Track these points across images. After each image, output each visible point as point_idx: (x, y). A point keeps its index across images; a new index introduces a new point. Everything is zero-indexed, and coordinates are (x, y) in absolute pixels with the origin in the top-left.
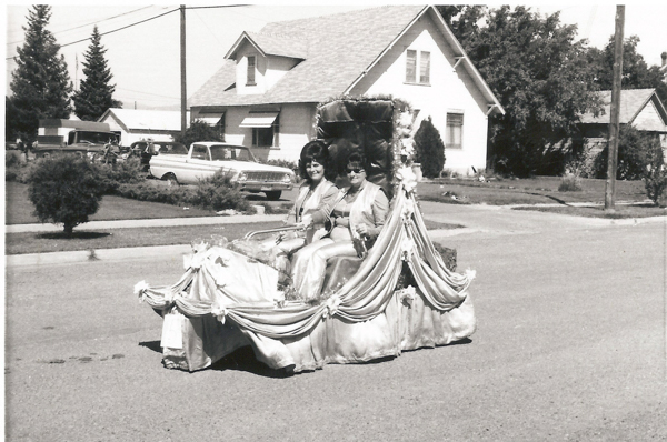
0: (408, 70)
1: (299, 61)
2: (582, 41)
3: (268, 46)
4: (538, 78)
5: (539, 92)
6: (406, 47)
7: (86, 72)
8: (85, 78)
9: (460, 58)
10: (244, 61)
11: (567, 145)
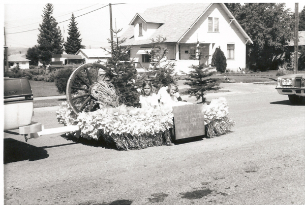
0: (209, 26)
1: (161, 24)
2: (288, 9)
3: (147, 18)
4: (268, 27)
5: (269, 33)
6: (208, 16)
7: (69, 34)
8: (69, 36)
9: (232, 20)
10: (137, 25)
11: (283, 56)
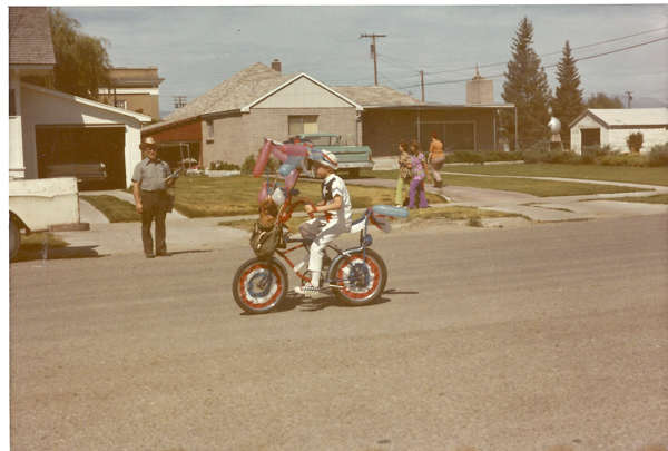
7: (560, 81)
8: (559, 85)
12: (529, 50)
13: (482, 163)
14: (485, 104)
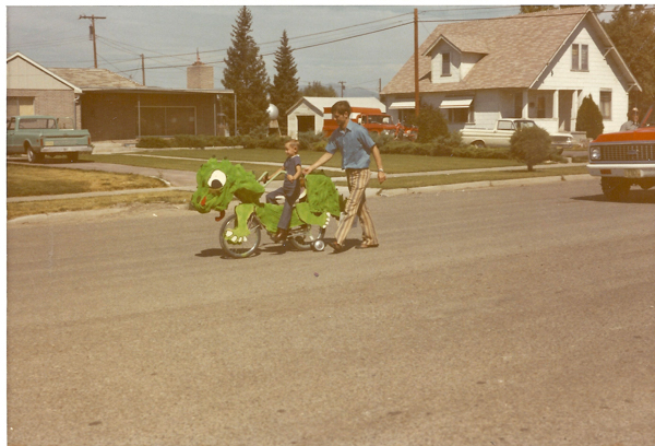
0: (573, 60)
1: (483, 55)
3: (462, 43)
6: (572, 42)
7: (278, 69)
9: (610, 48)
10: (439, 57)
12: (248, 38)
13: (202, 148)
14: (205, 89)
